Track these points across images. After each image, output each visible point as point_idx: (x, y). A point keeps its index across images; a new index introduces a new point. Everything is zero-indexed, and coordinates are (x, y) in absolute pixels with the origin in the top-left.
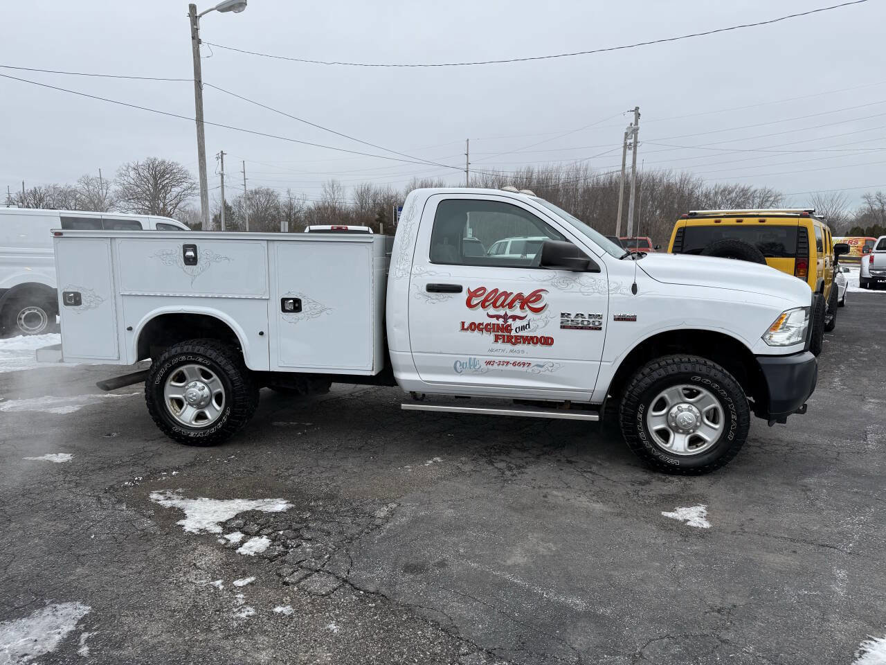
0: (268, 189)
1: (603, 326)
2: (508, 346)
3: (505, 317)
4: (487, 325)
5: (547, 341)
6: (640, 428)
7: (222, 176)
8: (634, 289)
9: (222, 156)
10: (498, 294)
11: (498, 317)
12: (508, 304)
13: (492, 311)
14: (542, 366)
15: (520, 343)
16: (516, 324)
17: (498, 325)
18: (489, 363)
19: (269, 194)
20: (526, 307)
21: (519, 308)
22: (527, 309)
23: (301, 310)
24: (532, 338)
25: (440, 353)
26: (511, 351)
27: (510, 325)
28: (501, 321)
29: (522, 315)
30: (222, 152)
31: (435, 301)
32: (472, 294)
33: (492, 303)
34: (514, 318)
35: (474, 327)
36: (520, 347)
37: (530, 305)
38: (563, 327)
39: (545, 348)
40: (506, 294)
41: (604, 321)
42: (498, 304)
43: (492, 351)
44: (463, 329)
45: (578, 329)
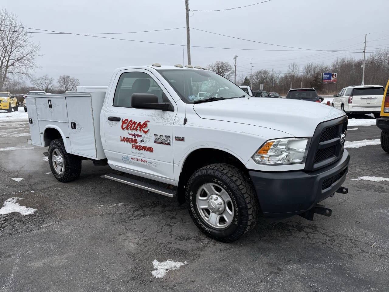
0: (265, 70)
1: (171, 143)
2: (137, 151)
3: (134, 135)
4: (129, 139)
5: (150, 150)
6: (192, 205)
7: (236, 66)
8: (185, 121)
9: (236, 58)
10: (132, 122)
11: (132, 135)
12: (135, 128)
13: (130, 132)
14: (151, 163)
15: (141, 149)
16: (139, 139)
17: (132, 139)
18: (133, 159)
19: (265, 72)
20: (142, 130)
21: (139, 131)
22: (142, 131)
23: (76, 128)
24: (145, 147)
25: (116, 152)
26: (139, 153)
27: (136, 140)
28: (133, 138)
29: (141, 135)
30: (236, 56)
31: (112, 125)
32: (124, 122)
33: (130, 127)
34: (138, 136)
35: (125, 140)
36: (142, 152)
37: (143, 129)
38: (155, 142)
39: (150, 153)
40: (135, 123)
41: (171, 140)
42: (132, 128)
43: (132, 152)
44: (121, 140)
45: (161, 144)
